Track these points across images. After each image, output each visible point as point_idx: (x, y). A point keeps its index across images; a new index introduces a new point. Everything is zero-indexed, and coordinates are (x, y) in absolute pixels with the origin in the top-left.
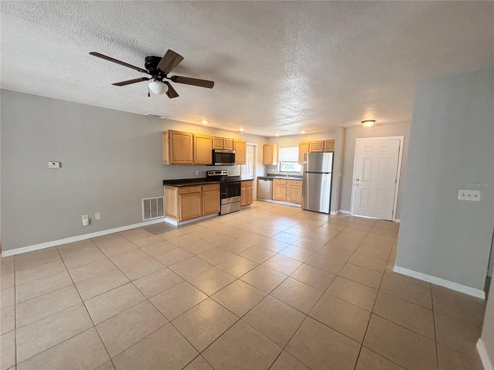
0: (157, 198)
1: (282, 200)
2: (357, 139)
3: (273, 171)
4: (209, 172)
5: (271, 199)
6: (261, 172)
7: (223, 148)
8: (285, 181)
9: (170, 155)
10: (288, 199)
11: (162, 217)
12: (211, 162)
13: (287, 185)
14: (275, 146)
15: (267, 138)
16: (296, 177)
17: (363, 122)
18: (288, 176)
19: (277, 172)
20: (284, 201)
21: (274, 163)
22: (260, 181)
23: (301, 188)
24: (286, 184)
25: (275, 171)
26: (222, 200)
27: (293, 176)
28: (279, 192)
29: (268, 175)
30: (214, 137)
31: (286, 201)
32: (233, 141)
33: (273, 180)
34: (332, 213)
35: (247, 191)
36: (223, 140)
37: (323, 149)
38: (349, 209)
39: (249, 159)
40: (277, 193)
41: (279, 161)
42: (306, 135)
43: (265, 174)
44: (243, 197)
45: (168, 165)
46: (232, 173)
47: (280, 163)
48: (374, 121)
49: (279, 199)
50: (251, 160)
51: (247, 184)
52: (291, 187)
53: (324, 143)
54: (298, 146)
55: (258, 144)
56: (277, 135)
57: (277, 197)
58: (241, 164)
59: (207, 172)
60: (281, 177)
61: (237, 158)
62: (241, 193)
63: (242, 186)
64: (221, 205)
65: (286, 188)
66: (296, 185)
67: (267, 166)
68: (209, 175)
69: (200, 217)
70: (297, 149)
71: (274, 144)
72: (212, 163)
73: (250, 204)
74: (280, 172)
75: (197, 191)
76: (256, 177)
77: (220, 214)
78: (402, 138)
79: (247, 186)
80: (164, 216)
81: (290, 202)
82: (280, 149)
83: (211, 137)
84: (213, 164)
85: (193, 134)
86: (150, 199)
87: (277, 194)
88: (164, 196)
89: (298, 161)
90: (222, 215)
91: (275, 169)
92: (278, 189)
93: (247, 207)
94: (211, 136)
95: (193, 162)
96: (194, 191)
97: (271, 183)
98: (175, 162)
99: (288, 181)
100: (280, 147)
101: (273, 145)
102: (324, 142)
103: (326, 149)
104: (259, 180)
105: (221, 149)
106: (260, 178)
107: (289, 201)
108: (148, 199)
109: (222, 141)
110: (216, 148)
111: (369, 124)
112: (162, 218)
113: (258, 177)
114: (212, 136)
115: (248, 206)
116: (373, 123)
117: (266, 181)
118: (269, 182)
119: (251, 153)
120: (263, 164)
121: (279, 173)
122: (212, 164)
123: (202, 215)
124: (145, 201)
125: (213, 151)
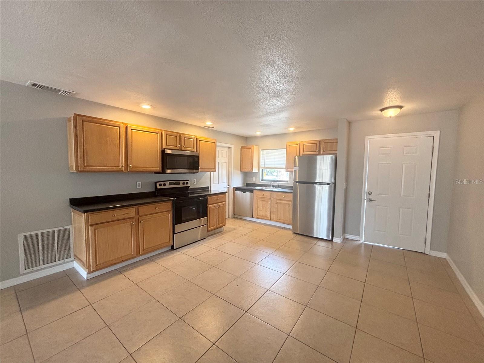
0: (55, 229)
1: (265, 218)
2: (367, 137)
3: (254, 180)
4: (158, 184)
5: (251, 217)
6: (238, 182)
7: (180, 147)
8: (269, 193)
9: (77, 156)
10: (274, 216)
11: (66, 260)
12: (159, 168)
13: (272, 199)
14: (255, 148)
15: (246, 139)
16: (283, 188)
17: (382, 110)
18: (273, 186)
19: (259, 181)
20: (269, 220)
21: (255, 170)
22: (238, 193)
23: (290, 203)
24: (270, 197)
25: (256, 180)
26: (175, 226)
27: (278, 186)
28: (261, 208)
29: (248, 185)
30: (164, 131)
31: (270, 220)
32: (197, 139)
33: (253, 192)
34: (335, 240)
35: (217, 209)
36: (180, 137)
37: (319, 151)
38: (358, 234)
39: (222, 164)
40: (259, 209)
41: (261, 168)
42: (295, 133)
43: (243, 183)
44: (211, 218)
45: (75, 173)
46: (197, 183)
47: (262, 170)
48: (401, 107)
49: (262, 218)
50: (225, 166)
51: (217, 199)
52: (278, 201)
53: (319, 144)
54: (286, 148)
55: (233, 145)
56: (258, 134)
57: (259, 215)
58: (210, 171)
59: (156, 183)
60: (264, 188)
61: (203, 163)
62: (209, 212)
63: (209, 203)
64: (174, 233)
65: (271, 203)
66: (283, 198)
67: (246, 174)
68: (159, 187)
69: (133, 257)
70: (284, 151)
71: (255, 146)
72: (161, 170)
73: (221, 227)
74: (262, 181)
75: (127, 216)
76: (232, 188)
77: (172, 248)
78: (437, 134)
79: (217, 202)
80: (72, 258)
81: (277, 221)
82: (261, 152)
83: (160, 132)
84: (163, 172)
85: (127, 124)
86: (39, 232)
87: (258, 211)
88: (72, 224)
89: (285, 167)
90: (175, 249)
91: (256, 178)
92: (261, 204)
93: (216, 231)
94: (159, 129)
95: (126, 169)
96: (120, 217)
97: (251, 195)
98: (88, 169)
99: (272, 193)
100: (261, 150)
101: (253, 147)
102: (320, 142)
103: (324, 151)
104: (236, 191)
105: (178, 150)
106: (236, 189)
107: (275, 219)
108: (33, 233)
109: (178, 138)
110: (168, 147)
111: (392, 113)
112: (67, 262)
113: (234, 188)
114: (161, 130)
115: (220, 229)
116: (399, 110)
117: (245, 192)
118: (248, 194)
119: (225, 157)
120: (241, 171)
121: (260, 182)
122: (161, 172)
123: (138, 254)
124: (25, 238)
125: (163, 151)
